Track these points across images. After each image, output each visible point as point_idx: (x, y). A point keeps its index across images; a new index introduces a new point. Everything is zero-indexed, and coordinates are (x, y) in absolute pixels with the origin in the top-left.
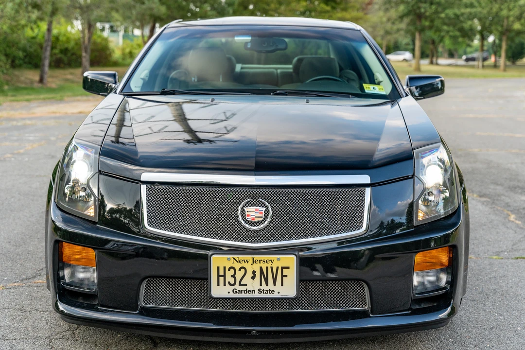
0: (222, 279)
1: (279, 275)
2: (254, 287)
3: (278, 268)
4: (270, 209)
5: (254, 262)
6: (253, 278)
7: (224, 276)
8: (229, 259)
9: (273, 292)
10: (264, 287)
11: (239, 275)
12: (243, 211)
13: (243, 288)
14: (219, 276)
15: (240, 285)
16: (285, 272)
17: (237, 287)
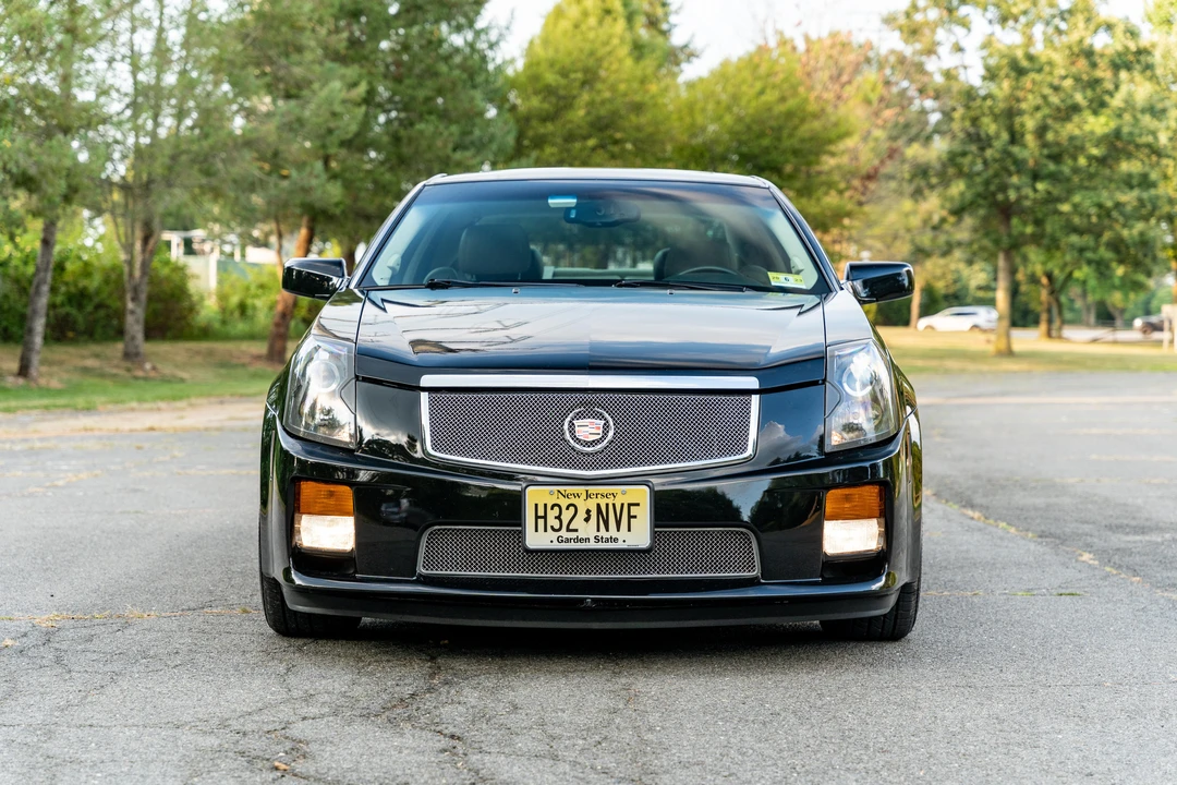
0: (541, 522)
1: (625, 515)
2: (588, 534)
3: (622, 505)
4: (612, 424)
5: (588, 496)
6: (587, 520)
7: (545, 517)
8: (551, 493)
9: (616, 540)
10: (603, 533)
11: (566, 516)
12: (571, 425)
13: (573, 535)
14: (537, 517)
15: (568, 530)
16: (634, 510)
17: (564, 533)
